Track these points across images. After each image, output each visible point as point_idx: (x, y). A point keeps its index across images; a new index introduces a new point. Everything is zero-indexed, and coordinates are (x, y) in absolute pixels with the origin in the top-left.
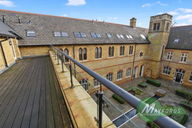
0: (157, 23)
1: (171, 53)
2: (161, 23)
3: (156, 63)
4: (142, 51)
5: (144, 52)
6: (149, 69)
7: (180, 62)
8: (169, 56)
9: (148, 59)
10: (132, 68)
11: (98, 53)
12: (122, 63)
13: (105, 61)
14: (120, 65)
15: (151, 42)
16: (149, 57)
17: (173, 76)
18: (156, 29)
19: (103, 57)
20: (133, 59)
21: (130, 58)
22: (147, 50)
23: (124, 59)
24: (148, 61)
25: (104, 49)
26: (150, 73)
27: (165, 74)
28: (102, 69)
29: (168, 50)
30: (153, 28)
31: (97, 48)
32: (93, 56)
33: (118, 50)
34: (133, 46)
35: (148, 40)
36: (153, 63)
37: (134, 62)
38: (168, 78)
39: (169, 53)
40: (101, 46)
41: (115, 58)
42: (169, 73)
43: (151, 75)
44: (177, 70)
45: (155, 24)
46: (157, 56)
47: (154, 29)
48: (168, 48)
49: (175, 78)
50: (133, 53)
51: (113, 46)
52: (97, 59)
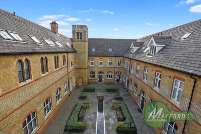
0: (79, 33)
1: (92, 59)
2: (83, 33)
3: (85, 70)
4: (72, 60)
5: (73, 61)
6: (80, 77)
7: (100, 66)
8: (91, 62)
9: (77, 68)
10: (68, 82)
11: (23, 71)
12: (58, 78)
13: (38, 82)
14: (57, 81)
15: (77, 50)
16: (78, 66)
17: (97, 78)
18: (79, 38)
19: (34, 76)
20: (67, 71)
21: (65, 70)
22: (75, 59)
23: (60, 73)
24: (77, 70)
25: (34, 63)
26: (81, 81)
27: (91, 78)
28: (35, 98)
29: (90, 57)
30: (76, 37)
31: (20, 61)
32: (14, 80)
33: (52, 62)
34: (65, 55)
35: (74, 49)
36: (83, 71)
37: (68, 74)
38: (94, 81)
39: (91, 60)
40: (28, 57)
41: (50, 74)
42: (94, 76)
43: (83, 83)
44: (99, 73)
45: (78, 34)
46: (84, 63)
47: (78, 38)
48: (90, 56)
49: (99, 79)
50: (66, 64)
51: (46, 55)
52: (24, 83)
